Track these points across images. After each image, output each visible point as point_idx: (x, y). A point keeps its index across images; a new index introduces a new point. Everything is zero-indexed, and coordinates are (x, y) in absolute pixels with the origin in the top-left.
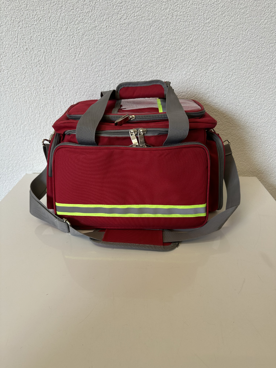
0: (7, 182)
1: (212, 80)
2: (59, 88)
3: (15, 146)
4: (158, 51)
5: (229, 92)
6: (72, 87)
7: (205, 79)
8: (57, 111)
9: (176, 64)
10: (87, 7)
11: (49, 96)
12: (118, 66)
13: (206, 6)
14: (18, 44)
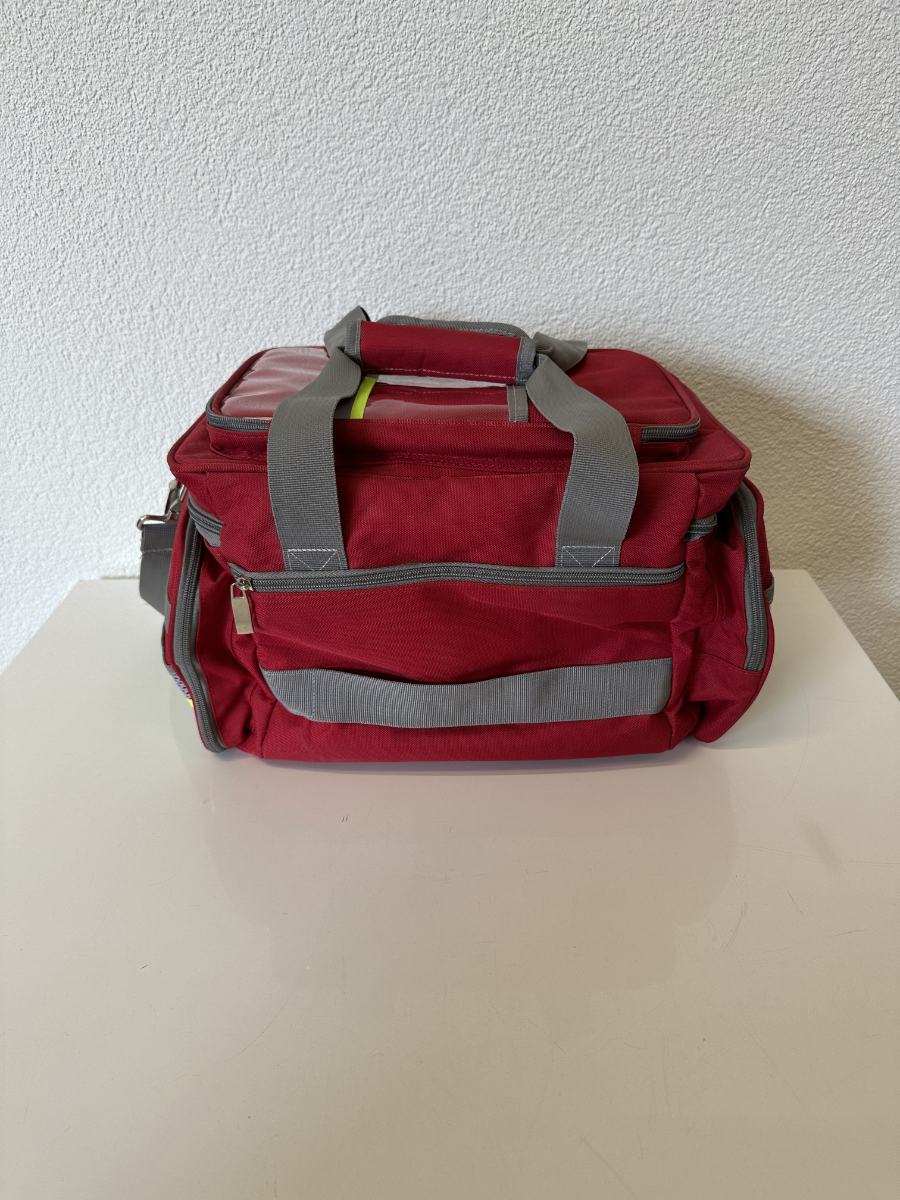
0: (22, 605)
1: (655, 269)
2: (171, 311)
3: (40, 497)
4: (478, 184)
5: (709, 304)
6: (211, 306)
7: (632, 266)
8: (167, 383)
9: (536, 222)
10: (244, 52)
11: (141, 335)
12: (352, 236)
13: (624, 35)
14: (34, 178)
